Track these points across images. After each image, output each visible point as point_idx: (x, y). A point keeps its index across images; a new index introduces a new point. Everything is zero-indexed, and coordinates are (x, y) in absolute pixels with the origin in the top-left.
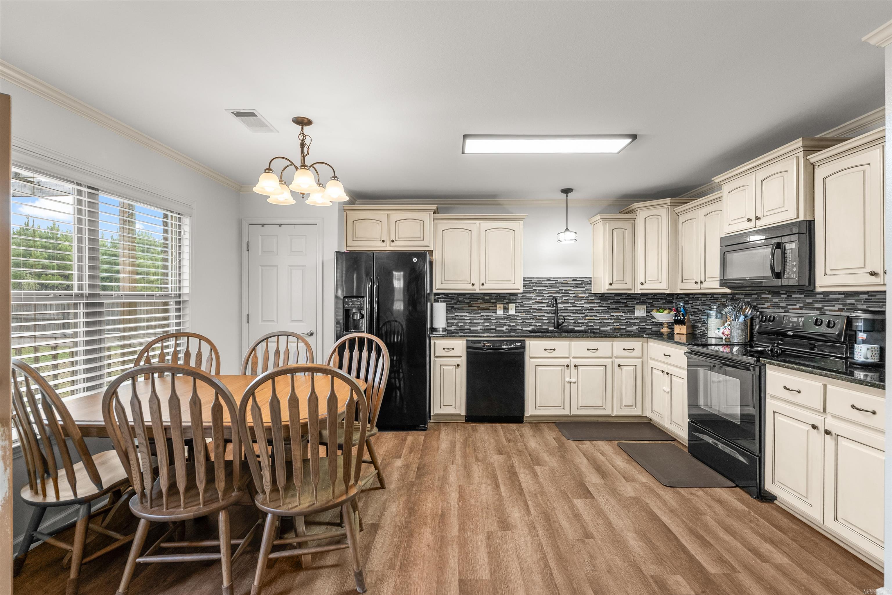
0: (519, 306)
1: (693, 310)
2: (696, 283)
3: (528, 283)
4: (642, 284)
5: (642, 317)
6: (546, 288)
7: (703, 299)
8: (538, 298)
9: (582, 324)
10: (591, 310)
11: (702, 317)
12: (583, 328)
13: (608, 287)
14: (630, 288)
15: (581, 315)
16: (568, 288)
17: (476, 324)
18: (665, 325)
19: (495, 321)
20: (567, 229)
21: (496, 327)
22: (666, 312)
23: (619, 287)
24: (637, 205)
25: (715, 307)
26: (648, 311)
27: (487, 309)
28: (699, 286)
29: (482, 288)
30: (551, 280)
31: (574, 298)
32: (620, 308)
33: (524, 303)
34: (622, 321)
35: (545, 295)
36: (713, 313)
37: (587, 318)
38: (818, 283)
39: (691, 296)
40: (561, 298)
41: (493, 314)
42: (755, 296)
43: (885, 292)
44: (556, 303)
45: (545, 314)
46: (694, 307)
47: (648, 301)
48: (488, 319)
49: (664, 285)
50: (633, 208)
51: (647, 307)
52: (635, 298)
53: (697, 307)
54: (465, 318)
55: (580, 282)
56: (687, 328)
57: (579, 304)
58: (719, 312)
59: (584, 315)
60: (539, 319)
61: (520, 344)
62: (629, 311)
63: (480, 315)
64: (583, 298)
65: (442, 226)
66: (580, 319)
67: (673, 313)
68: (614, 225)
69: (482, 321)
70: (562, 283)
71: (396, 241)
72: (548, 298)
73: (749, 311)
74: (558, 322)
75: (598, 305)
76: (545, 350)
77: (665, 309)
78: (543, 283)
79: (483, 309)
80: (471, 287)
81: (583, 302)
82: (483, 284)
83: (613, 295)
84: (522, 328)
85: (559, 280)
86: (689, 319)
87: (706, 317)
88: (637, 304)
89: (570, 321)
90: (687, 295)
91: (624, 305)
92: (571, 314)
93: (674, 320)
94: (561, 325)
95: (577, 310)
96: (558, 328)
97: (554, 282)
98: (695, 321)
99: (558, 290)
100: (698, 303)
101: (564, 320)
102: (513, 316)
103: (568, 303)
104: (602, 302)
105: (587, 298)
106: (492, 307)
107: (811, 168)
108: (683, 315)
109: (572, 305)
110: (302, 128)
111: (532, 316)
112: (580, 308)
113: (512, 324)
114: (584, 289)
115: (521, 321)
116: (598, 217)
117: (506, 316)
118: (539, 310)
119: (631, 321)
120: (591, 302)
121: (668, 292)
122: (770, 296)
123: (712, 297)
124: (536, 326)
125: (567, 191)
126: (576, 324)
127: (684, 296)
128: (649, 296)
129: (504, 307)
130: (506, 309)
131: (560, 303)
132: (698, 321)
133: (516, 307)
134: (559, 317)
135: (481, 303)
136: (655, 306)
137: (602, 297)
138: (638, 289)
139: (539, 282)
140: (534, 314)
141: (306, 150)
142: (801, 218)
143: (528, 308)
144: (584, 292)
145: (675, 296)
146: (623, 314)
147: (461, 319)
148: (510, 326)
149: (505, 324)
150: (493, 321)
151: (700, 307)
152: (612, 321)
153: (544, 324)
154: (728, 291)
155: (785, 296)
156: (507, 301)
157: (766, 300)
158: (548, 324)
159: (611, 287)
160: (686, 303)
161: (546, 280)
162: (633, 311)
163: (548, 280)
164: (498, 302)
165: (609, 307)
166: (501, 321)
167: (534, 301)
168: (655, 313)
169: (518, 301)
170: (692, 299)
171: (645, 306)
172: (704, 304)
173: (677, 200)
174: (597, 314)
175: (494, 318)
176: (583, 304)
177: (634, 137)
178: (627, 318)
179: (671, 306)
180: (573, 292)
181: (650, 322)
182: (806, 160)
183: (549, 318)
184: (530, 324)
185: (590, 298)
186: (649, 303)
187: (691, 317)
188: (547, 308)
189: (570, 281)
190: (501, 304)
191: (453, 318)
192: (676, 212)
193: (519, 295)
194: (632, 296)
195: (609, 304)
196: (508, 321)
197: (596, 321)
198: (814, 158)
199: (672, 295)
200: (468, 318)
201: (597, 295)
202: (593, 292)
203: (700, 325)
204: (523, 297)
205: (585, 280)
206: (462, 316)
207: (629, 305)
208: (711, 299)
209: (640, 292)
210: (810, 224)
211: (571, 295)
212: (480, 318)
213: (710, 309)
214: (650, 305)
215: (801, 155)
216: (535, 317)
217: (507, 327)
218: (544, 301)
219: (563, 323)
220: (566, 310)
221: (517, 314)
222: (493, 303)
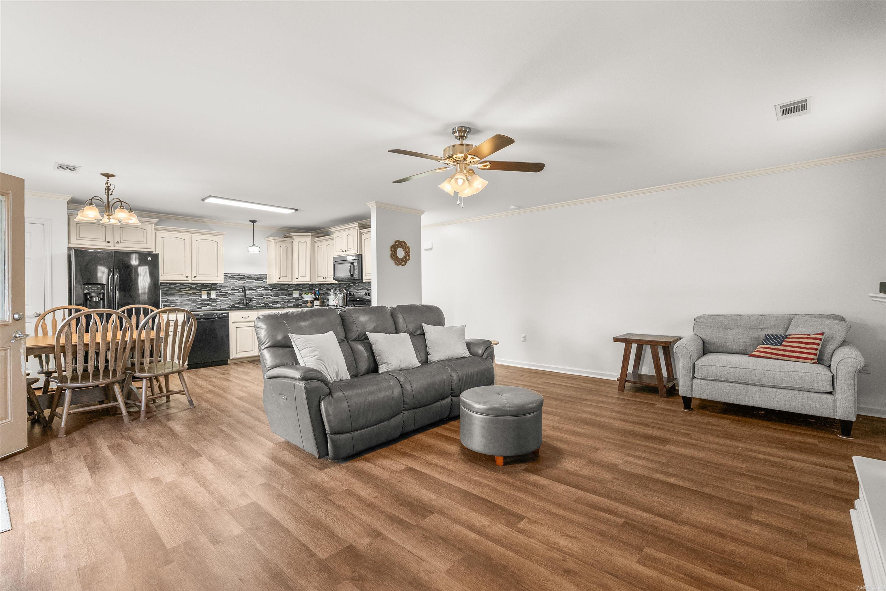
0: (219, 292)
1: (323, 293)
2: (324, 278)
3: (226, 277)
4: (297, 279)
5: (297, 298)
6: (237, 280)
7: (328, 287)
8: (231, 287)
9: (262, 303)
10: (267, 294)
11: (327, 296)
12: (262, 305)
13: (278, 280)
14: (290, 280)
15: (260, 298)
16: (252, 280)
17: (185, 305)
18: (309, 302)
19: (201, 303)
20: (254, 245)
21: (201, 307)
22: (310, 294)
23: (285, 280)
24: (293, 234)
25: (332, 291)
26: (300, 295)
27: (194, 294)
28: (325, 280)
29: (193, 279)
30: (241, 275)
31: (256, 287)
32: (284, 293)
33: (222, 290)
34: (285, 301)
35: (236, 285)
36: (331, 293)
37: (264, 299)
38: (363, 279)
39: (322, 285)
40: (248, 287)
41: (199, 298)
42: (347, 285)
43: (371, 282)
44: (245, 290)
45: (237, 297)
46: (323, 291)
47: (300, 289)
48: (194, 301)
49: (309, 279)
50: (292, 235)
51: (299, 292)
52: (292, 287)
53: (325, 291)
54: (176, 301)
55: (260, 277)
56: (320, 303)
57: (259, 290)
58: (334, 291)
59: (262, 297)
60: (233, 300)
61: (226, 314)
62: (289, 294)
63: (188, 299)
64: (261, 287)
65: (161, 234)
66: (260, 300)
67: (313, 295)
68: (281, 244)
69: (190, 303)
70: (248, 277)
71: (120, 242)
72: (239, 287)
73: (345, 291)
74: (246, 302)
75: (271, 291)
76: (242, 317)
77: (309, 293)
78: (235, 277)
79: (190, 294)
80: (185, 279)
81: (262, 289)
82: (195, 277)
83: (280, 285)
84: (221, 307)
85: (246, 275)
86: (321, 298)
87: (328, 296)
88: (294, 290)
89: (254, 301)
90: (320, 285)
91: (286, 291)
92: (254, 297)
93: (314, 298)
94: (248, 304)
95: (258, 295)
96: (246, 306)
97: (243, 277)
98: (324, 299)
99: (245, 281)
100: (325, 289)
101: (250, 300)
102: (214, 299)
103: (252, 290)
104: (273, 289)
105: (264, 287)
106: (198, 293)
107: (361, 234)
108: (318, 295)
109: (254, 291)
110: (108, 179)
111: (228, 298)
112: (260, 293)
113: (213, 304)
114: (262, 281)
115: (220, 302)
116: (272, 238)
117: (209, 299)
118: (233, 295)
119: (291, 301)
120: (267, 289)
121: (310, 283)
122: (352, 285)
123: (330, 286)
124: (230, 305)
125: (253, 222)
126: (257, 303)
127: (318, 285)
128: (300, 285)
129: (207, 293)
130: (208, 294)
131: (247, 290)
132: (325, 299)
133: (216, 293)
134: (247, 299)
135: (189, 290)
136: (304, 291)
137: (273, 286)
138: (295, 282)
139: (233, 277)
140: (229, 297)
141: (110, 192)
142: (358, 254)
143: (225, 294)
144: (262, 283)
145: (314, 286)
146: (286, 296)
147: (173, 302)
148: (212, 306)
149: (208, 305)
150: (198, 303)
151: (326, 291)
152: (280, 301)
153: (236, 304)
154: (336, 282)
155: (357, 284)
156: (210, 289)
157: (351, 286)
158: (239, 303)
159: (280, 280)
160: (320, 289)
161: (237, 275)
162: (291, 295)
163: (239, 275)
164: (202, 290)
165: (277, 292)
166: (205, 303)
167: (229, 289)
168: (303, 295)
169: (217, 289)
170: (323, 287)
171: (298, 292)
172: (328, 289)
173: (315, 234)
174: (271, 296)
175: (200, 301)
176: (261, 290)
177: (296, 210)
178: (288, 299)
179: (312, 291)
180: (255, 283)
181: (301, 300)
182: (360, 231)
183: (240, 299)
184: (227, 304)
185: (266, 287)
186: (300, 290)
187: (322, 297)
188: (238, 293)
189: (253, 276)
190: (205, 291)
191: (166, 301)
192: (314, 240)
193: (218, 285)
194: (291, 285)
195: (277, 290)
196: (211, 303)
197: (270, 301)
198: (363, 231)
199: (312, 285)
200: (179, 301)
201: (270, 285)
202: (268, 283)
203: (326, 300)
204: (221, 286)
205: (263, 276)
206: (173, 300)
207: (289, 291)
208: (331, 287)
209: (296, 283)
210: (362, 255)
211: (254, 285)
212: (188, 301)
213: (330, 292)
214: (301, 291)
215: (358, 229)
216: (230, 299)
217: (210, 306)
218: (236, 289)
219: (249, 302)
220: (251, 294)
221: (217, 297)
222: (198, 290)
